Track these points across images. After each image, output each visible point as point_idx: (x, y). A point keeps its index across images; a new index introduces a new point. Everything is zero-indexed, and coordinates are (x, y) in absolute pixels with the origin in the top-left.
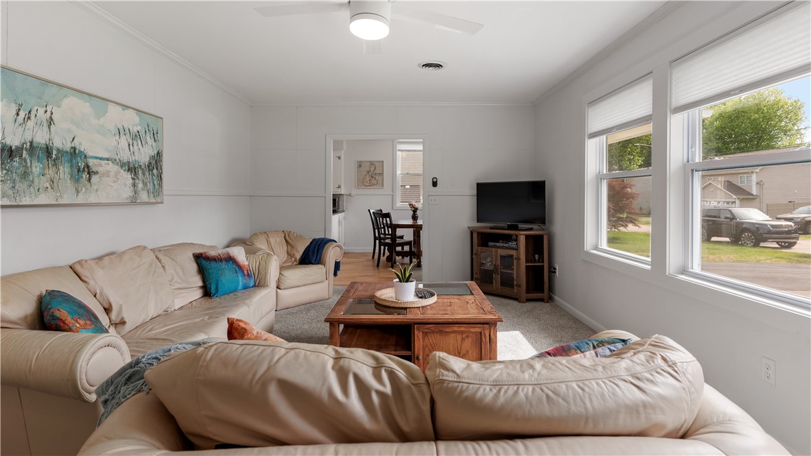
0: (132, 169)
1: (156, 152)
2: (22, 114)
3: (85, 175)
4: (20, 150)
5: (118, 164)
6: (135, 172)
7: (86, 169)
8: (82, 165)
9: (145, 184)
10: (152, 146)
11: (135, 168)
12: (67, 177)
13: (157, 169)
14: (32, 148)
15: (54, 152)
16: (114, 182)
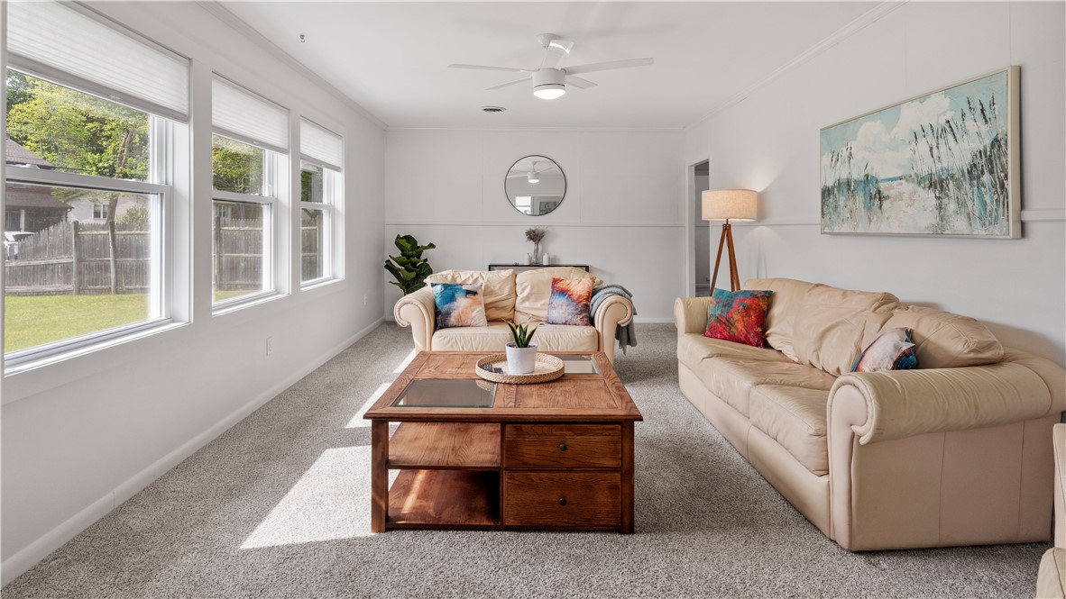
0: (937, 184)
1: (988, 142)
2: (834, 159)
3: (877, 202)
4: (833, 187)
5: (913, 182)
6: (942, 187)
7: (878, 196)
8: (873, 191)
9: (961, 204)
10: (978, 134)
11: (941, 181)
12: (862, 206)
13: (991, 172)
14: (839, 184)
15: (853, 184)
16: (909, 205)
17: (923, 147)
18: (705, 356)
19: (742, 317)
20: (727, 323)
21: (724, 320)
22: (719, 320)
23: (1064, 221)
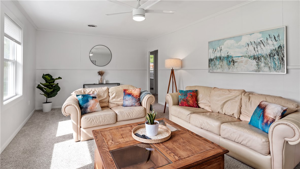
0: (257, 58)
1: (277, 47)
2: (214, 51)
3: (232, 63)
4: (214, 59)
5: (247, 57)
6: (259, 59)
7: (232, 61)
8: (231, 60)
9: (266, 64)
10: (273, 45)
11: (258, 58)
12: (226, 64)
13: (278, 55)
14: (216, 58)
15: (222, 58)
16: (245, 64)
17: (251, 48)
18: (189, 114)
19: (191, 99)
20: (187, 101)
21: (185, 100)
22: (184, 100)
23: (299, 69)
